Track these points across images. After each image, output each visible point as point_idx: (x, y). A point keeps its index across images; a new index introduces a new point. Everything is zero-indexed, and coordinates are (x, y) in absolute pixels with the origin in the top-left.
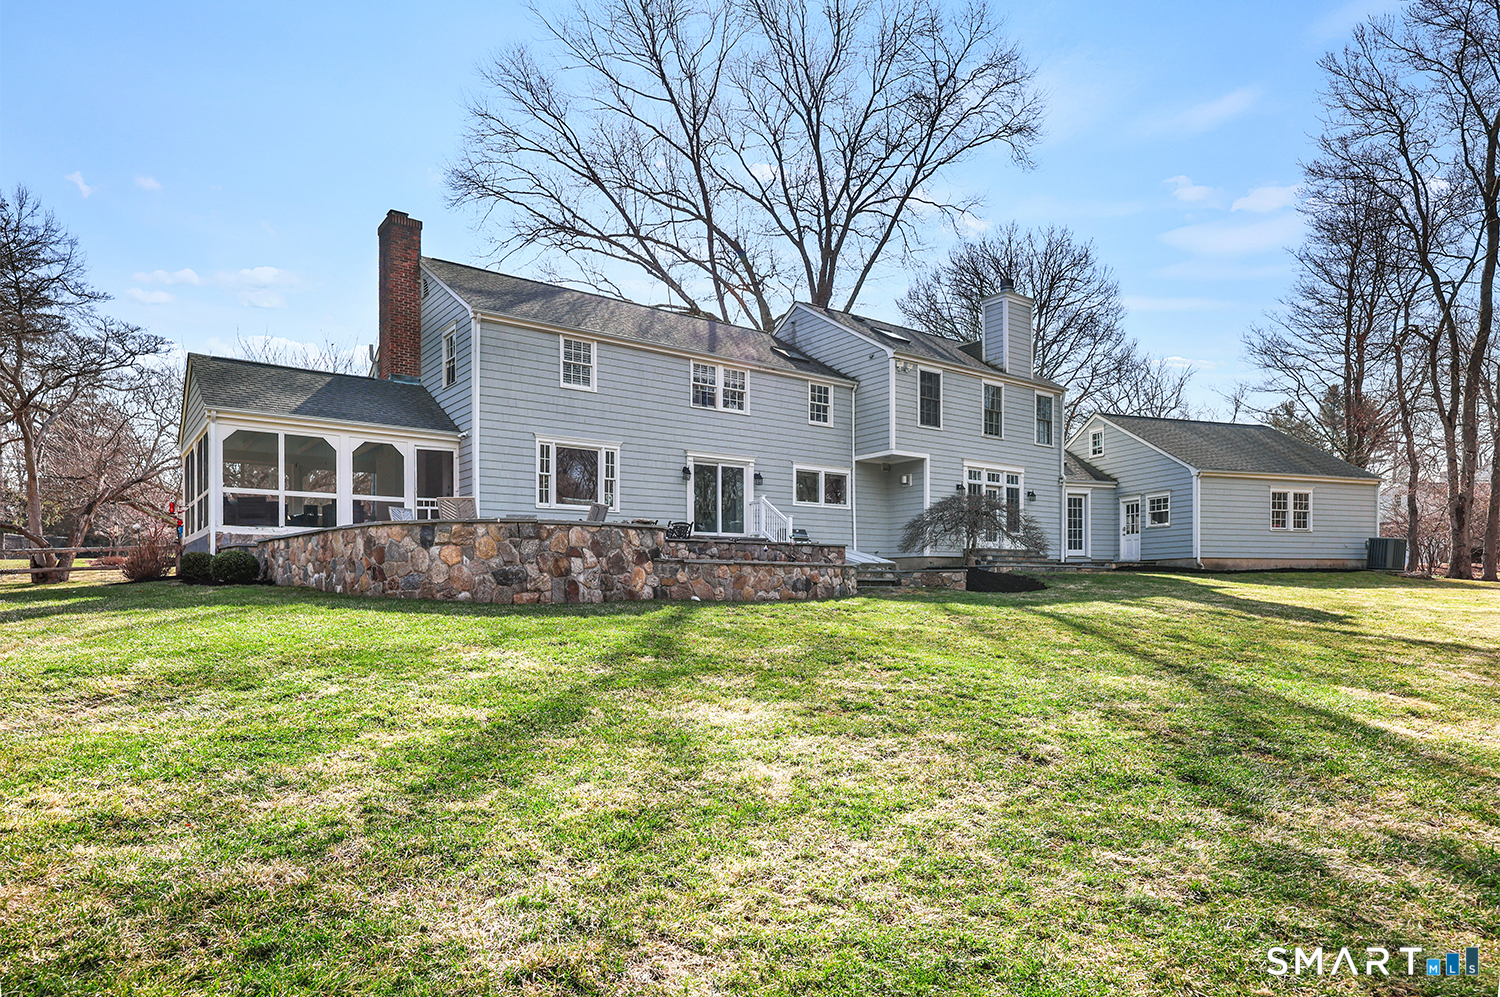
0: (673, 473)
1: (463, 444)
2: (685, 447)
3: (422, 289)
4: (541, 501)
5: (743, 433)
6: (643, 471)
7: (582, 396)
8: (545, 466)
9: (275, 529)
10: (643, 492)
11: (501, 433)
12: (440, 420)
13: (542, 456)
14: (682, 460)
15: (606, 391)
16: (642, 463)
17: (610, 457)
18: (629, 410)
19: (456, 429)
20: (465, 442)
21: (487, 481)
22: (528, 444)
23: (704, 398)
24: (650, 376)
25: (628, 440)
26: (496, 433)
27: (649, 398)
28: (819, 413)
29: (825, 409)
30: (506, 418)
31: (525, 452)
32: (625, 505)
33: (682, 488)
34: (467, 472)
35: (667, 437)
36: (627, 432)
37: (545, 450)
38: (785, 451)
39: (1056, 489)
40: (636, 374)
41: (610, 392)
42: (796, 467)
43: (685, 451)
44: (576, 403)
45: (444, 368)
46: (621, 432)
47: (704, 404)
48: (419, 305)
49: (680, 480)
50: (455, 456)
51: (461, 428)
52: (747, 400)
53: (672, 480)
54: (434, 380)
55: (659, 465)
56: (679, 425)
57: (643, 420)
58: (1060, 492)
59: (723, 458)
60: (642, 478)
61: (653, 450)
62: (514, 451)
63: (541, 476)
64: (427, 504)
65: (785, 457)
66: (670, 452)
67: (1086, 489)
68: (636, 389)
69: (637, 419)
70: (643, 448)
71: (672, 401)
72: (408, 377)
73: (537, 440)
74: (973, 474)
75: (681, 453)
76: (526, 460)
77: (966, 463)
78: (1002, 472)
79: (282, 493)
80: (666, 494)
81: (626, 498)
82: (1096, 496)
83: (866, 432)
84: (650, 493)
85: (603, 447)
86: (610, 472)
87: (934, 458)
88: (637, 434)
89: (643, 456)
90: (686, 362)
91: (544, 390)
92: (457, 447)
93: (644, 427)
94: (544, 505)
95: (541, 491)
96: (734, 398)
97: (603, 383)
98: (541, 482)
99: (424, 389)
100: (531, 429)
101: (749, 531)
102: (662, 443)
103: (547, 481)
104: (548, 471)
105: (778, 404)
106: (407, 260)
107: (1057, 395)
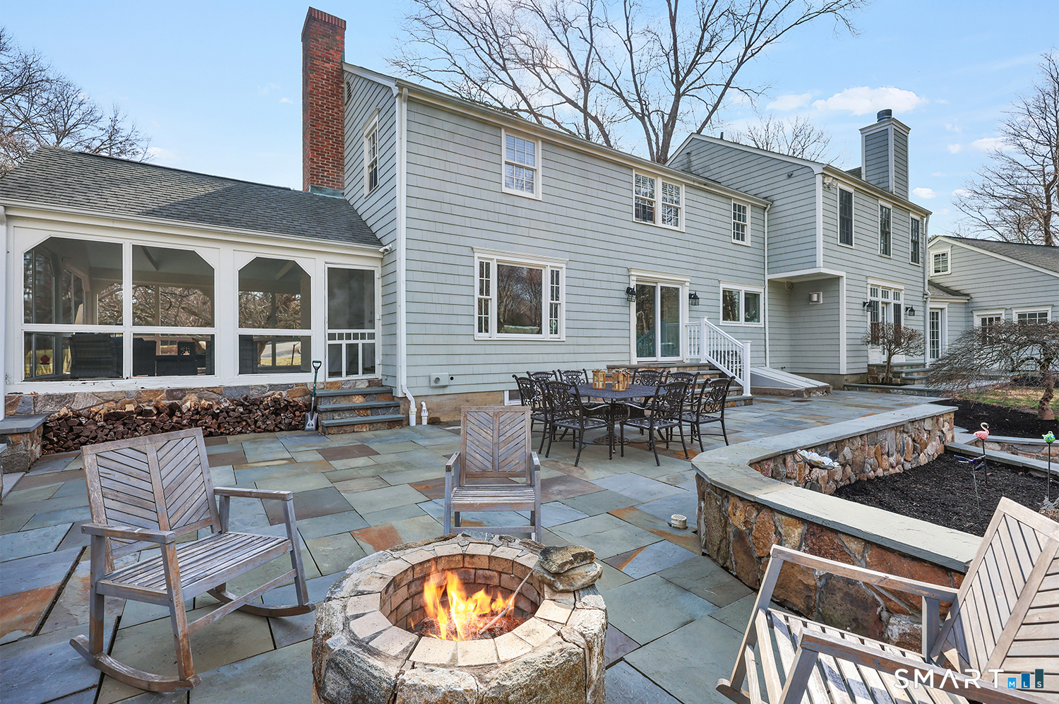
0: (617, 294)
1: (388, 259)
2: (629, 265)
3: (346, 95)
4: (480, 331)
5: (679, 250)
6: (588, 292)
7: (525, 203)
8: (485, 289)
9: (117, 382)
10: (589, 316)
11: (433, 247)
12: (362, 233)
13: (481, 275)
14: (625, 279)
15: (551, 199)
16: (588, 283)
17: (555, 276)
18: (575, 223)
19: (378, 242)
20: (387, 257)
21: (414, 307)
22: (465, 261)
23: (644, 212)
24: (595, 185)
25: (574, 257)
26: (426, 246)
27: (595, 209)
28: (739, 232)
29: (743, 226)
30: (439, 227)
31: (461, 270)
32: (572, 332)
33: (625, 310)
34: (390, 295)
35: (611, 254)
36: (573, 248)
37: (485, 269)
38: (714, 269)
39: (921, 304)
40: (581, 181)
41: (557, 200)
42: (723, 286)
43: (629, 270)
44: (520, 212)
45: (366, 173)
46: (567, 247)
47: (644, 219)
48: (343, 112)
49: (623, 302)
50: (377, 275)
51: (384, 241)
52: (682, 216)
53: (617, 302)
54: (356, 190)
55: (604, 285)
56: (622, 240)
57: (589, 234)
58: (925, 307)
59: (661, 277)
60: (587, 300)
61: (598, 268)
62: (447, 269)
63: (480, 300)
64: (341, 337)
65: (713, 276)
66: (614, 270)
67: (943, 304)
68: (581, 198)
69: (582, 233)
70: (589, 267)
71: (616, 214)
72: (330, 190)
73: (476, 255)
74: (874, 292)
75: (624, 271)
76: (464, 280)
77: (870, 281)
78: (890, 288)
79: (127, 331)
80: (611, 317)
81: (571, 324)
82: (951, 310)
83: (778, 251)
84: (596, 317)
85: (546, 264)
86: (555, 294)
87: (851, 276)
88: (582, 249)
89: (589, 275)
90: (628, 172)
91: (485, 195)
92: (379, 264)
93: (589, 242)
94: (484, 336)
95: (480, 318)
96: (673, 212)
97: (548, 190)
98: (480, 308)
99: (346, 202)
100: (469, 242)
101: (686, 355)
102: (606, 261)
103: (487, 306)
104: (488, 294)
105: (707, 221)
106: (329, 60)
107: (922, 218)
